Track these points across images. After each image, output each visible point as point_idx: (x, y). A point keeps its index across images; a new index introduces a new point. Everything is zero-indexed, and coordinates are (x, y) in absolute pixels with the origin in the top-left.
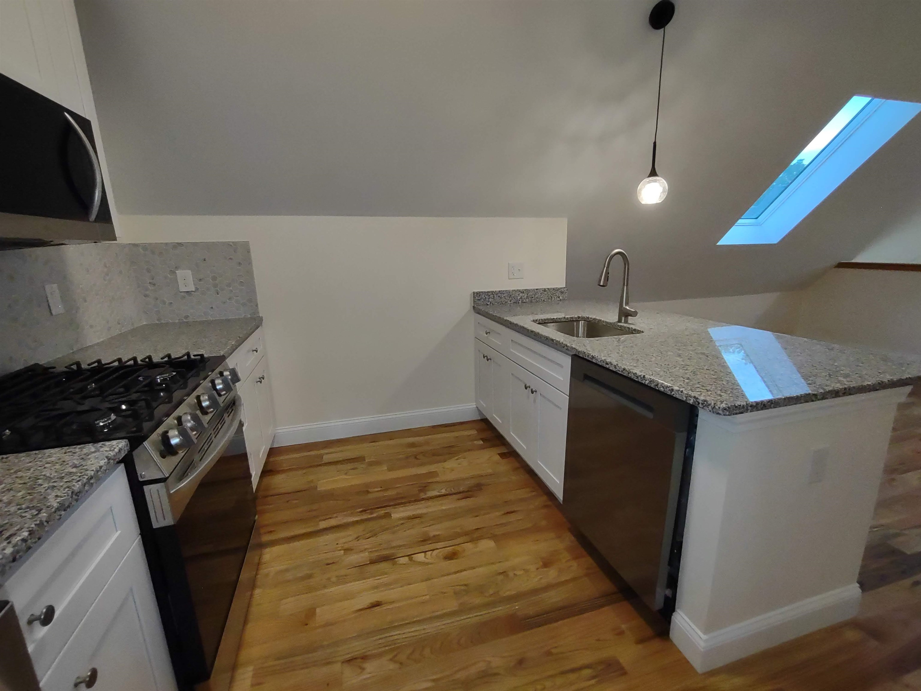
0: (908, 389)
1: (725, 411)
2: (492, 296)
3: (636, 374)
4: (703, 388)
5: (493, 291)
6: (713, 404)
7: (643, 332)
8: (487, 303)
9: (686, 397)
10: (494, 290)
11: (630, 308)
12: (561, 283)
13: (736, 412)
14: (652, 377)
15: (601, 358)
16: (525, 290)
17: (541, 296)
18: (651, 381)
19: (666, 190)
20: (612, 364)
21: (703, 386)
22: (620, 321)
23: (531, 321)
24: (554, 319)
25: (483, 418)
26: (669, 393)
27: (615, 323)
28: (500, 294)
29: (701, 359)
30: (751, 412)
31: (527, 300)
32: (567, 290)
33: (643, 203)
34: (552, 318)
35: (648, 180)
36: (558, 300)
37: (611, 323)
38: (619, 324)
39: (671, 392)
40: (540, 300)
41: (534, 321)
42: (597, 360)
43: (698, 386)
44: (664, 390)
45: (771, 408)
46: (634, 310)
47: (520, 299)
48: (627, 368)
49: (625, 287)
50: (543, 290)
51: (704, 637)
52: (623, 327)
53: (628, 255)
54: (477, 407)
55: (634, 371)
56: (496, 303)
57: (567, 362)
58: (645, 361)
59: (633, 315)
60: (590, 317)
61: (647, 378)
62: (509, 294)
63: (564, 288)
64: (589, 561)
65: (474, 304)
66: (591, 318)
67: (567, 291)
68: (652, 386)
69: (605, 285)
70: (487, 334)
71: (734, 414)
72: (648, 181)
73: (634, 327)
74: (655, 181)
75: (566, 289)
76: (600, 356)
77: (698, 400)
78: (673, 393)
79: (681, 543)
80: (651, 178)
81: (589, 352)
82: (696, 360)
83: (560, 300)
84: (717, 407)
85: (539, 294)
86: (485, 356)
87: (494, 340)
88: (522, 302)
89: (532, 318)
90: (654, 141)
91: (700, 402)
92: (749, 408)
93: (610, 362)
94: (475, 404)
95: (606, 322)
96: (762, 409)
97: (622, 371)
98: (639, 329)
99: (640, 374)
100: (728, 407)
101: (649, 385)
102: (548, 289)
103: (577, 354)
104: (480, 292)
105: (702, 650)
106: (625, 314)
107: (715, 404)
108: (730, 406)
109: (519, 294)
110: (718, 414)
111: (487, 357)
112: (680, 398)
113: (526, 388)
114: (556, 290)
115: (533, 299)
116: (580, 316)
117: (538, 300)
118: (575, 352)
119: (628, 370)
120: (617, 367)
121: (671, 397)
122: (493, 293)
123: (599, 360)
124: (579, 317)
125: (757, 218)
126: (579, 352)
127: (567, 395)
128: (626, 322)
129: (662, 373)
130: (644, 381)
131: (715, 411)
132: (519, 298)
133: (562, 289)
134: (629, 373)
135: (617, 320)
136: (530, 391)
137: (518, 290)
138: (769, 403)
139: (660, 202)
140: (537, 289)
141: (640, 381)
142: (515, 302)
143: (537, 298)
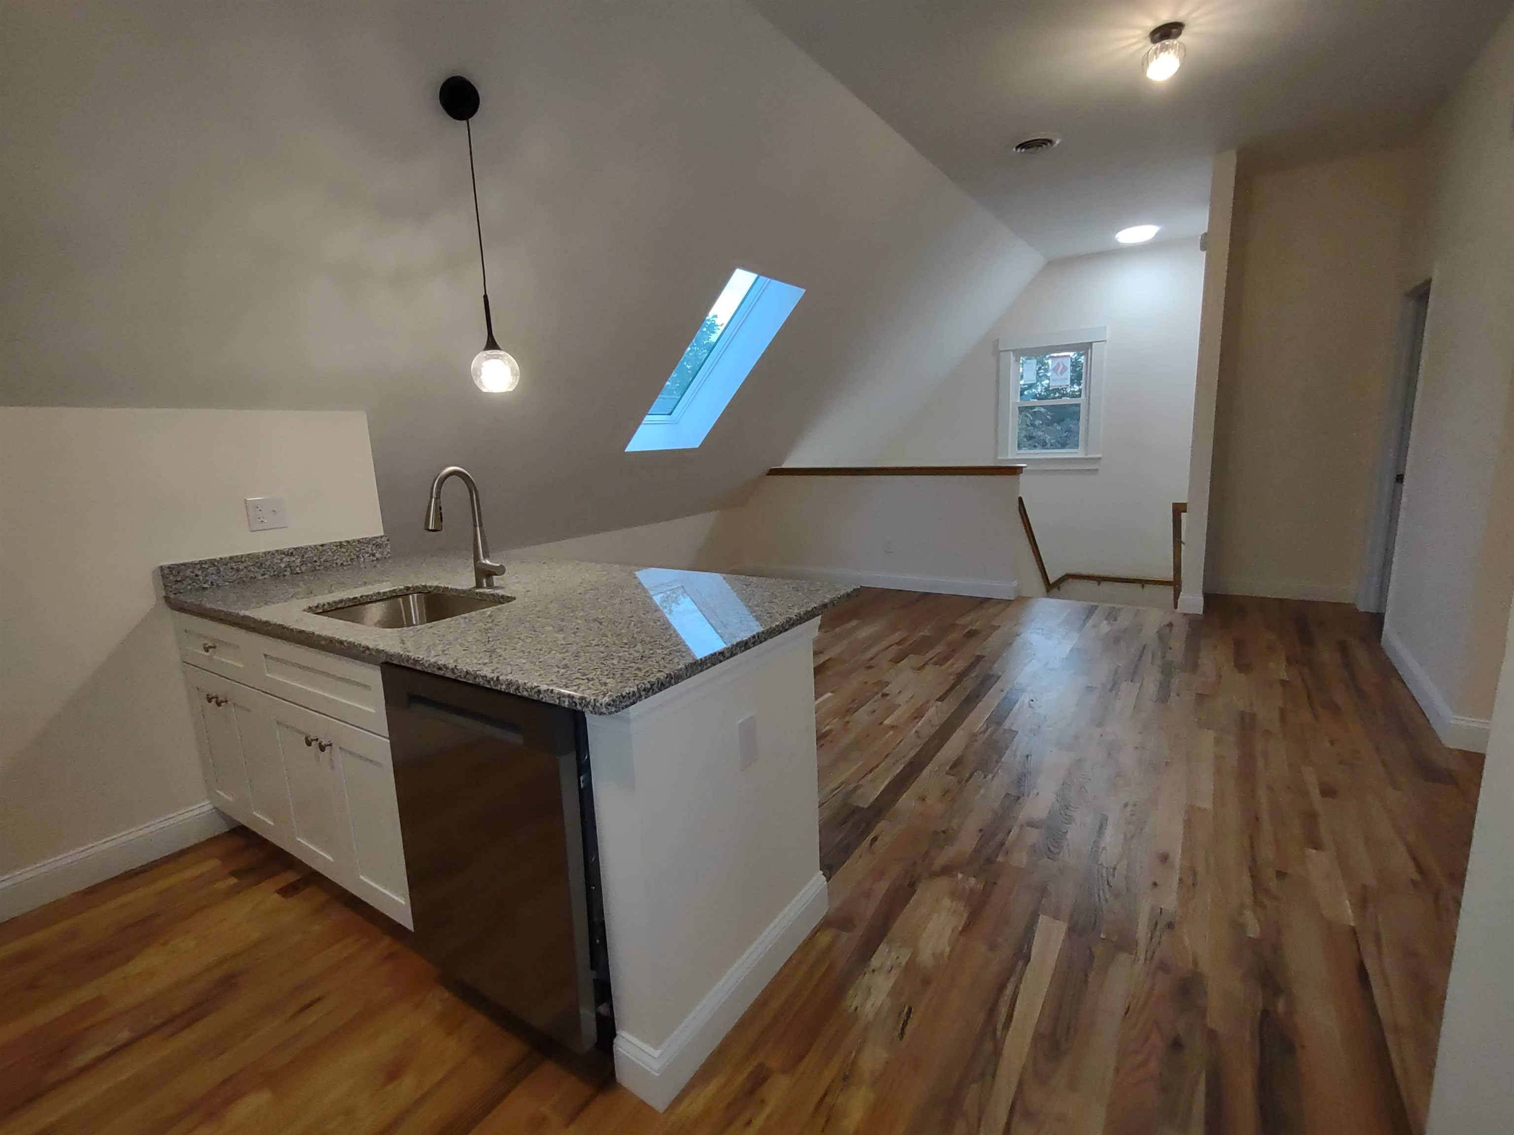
0: (817, 620)
1: (609, 707)
2: (212, 570)
3: (486, 677)
4: (584, 678)
5: (215, 560)
6: (592, 701)
7: (515, 599)
8: (202, 584)
9: (559, 698)
10: (218, 557)
11: (491, 562)
12: (376, 530)
13: (625, 704)
14: (510, 677)
15: (429, 661)
16: (295, 549)
17: (334, 556)
18: (508, 684)
19: (517, 371)
20: (447, 668)
21: (584, 675)
22: (479, 585)
23: (304, 610)
24: (356, 598)
25: (233, 827)
26: (536, 697)
27: (470, 590)
28: (233, 564)
29: (591, 630)
30: (646, 698)
31: (304, 568)
32: (388, 540)
33: (484, 390)
34: (351, 597)
35: (485, 355)
36: (373, 561)
37: (464, 592)
38: (478, 591)
39: (539, 696)
40: (334, 565)
41: (310, 609)
42: (424, 665)
43: (578, 675)
44: (529, 695)
45: (672, 685)
46: (498, 565)
47: (285, 567)
48: (471, 670)
49: (478, 528)
50: (337, 546)
51: (656, 1053)
52: (484, 595)
53: (471, 475)
54: (216, 808)
55: (483, 673)
56: (227, 584)
57: (374, 677)
58: (505, 649)
59: (497, 573)
60: (428, 584)
61: (503, 680)
62: (258, 561)
63: (382, 537)
64: (479, 1021)
65: (166, 591)
66: (431, 587)
67: (387, 542)
68: (512, 692)
69: (438, 529)
70: (207, 651)
71: (623, 708)
72: (485, 357)
73: (500, 592)
74: (497, 357)
75: (386, 538)
76: (428, 657)
77: (574, 700)
78: (541, 696)
79: (603, 925)
80: (489, 352)
81: (408, 654)
82: (585, 632)
83: (377, 559)
84: (598, 704)
85: (330, 553)
86: (213, 698)
87: (226, 660)
88: (292, 573)
89: (306, 603)
90: (484, 294)
91: (577, 701)
92: (643, 693)
93: (445, 665)
94: (209, 802)
95: (456, 590)
96: (660, 690)
97: (465, 677)
98: (509, 595)
99: (492, 675)
100: (613, 701)
101: (507, 691)
102: (348, 542)
103: (389, 660)
104: (178, 565)
105: (657, 1075)
106: (485, 574)
107: (595, 700)
108: (615, 697)
109: (281, 559)
110: (601, 714)
111: (217, 698)
112: (552, 702)
113: (309, 743)
114: (368, 541)
115: (318, 564)
116: (410, 585)
117: (328, 564)
118: (384, 658)
119: (473, 673)
120: (456, 671)
121: (539, 702)
122: (216, 563)
123: (427, 665)
124: (408, 588)
125: (670, 414)
126: (392, 655)
127: (386, 738)
128: (490, 585)
129: (528, 666)
130: (499, 686)
131: (596, 711)
132: (283, 565)
133: (379, 539)
134: (475, 678)
135: (474, 584)
136: (318, 746)
137: (277, 551)
138: (668, 680)
139: (511, 390)
140: (322, 545)
141: (494, 688)
142: (275, 575)
143: (326, 561)
